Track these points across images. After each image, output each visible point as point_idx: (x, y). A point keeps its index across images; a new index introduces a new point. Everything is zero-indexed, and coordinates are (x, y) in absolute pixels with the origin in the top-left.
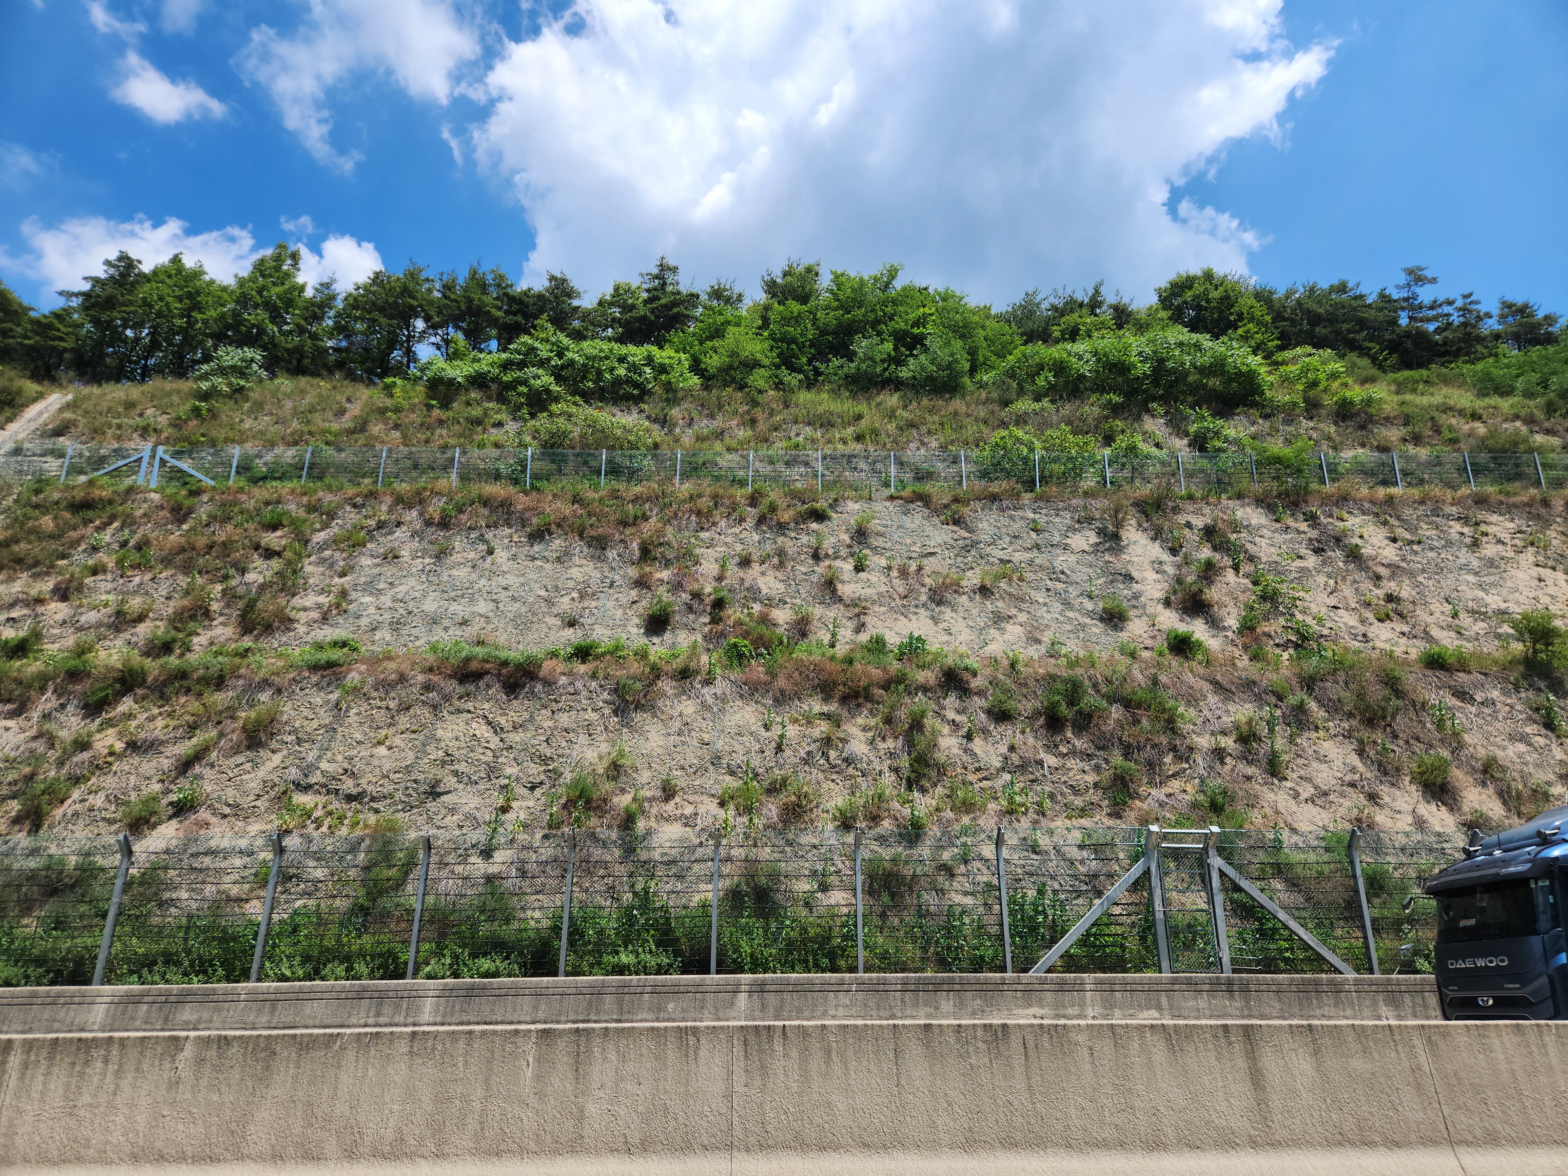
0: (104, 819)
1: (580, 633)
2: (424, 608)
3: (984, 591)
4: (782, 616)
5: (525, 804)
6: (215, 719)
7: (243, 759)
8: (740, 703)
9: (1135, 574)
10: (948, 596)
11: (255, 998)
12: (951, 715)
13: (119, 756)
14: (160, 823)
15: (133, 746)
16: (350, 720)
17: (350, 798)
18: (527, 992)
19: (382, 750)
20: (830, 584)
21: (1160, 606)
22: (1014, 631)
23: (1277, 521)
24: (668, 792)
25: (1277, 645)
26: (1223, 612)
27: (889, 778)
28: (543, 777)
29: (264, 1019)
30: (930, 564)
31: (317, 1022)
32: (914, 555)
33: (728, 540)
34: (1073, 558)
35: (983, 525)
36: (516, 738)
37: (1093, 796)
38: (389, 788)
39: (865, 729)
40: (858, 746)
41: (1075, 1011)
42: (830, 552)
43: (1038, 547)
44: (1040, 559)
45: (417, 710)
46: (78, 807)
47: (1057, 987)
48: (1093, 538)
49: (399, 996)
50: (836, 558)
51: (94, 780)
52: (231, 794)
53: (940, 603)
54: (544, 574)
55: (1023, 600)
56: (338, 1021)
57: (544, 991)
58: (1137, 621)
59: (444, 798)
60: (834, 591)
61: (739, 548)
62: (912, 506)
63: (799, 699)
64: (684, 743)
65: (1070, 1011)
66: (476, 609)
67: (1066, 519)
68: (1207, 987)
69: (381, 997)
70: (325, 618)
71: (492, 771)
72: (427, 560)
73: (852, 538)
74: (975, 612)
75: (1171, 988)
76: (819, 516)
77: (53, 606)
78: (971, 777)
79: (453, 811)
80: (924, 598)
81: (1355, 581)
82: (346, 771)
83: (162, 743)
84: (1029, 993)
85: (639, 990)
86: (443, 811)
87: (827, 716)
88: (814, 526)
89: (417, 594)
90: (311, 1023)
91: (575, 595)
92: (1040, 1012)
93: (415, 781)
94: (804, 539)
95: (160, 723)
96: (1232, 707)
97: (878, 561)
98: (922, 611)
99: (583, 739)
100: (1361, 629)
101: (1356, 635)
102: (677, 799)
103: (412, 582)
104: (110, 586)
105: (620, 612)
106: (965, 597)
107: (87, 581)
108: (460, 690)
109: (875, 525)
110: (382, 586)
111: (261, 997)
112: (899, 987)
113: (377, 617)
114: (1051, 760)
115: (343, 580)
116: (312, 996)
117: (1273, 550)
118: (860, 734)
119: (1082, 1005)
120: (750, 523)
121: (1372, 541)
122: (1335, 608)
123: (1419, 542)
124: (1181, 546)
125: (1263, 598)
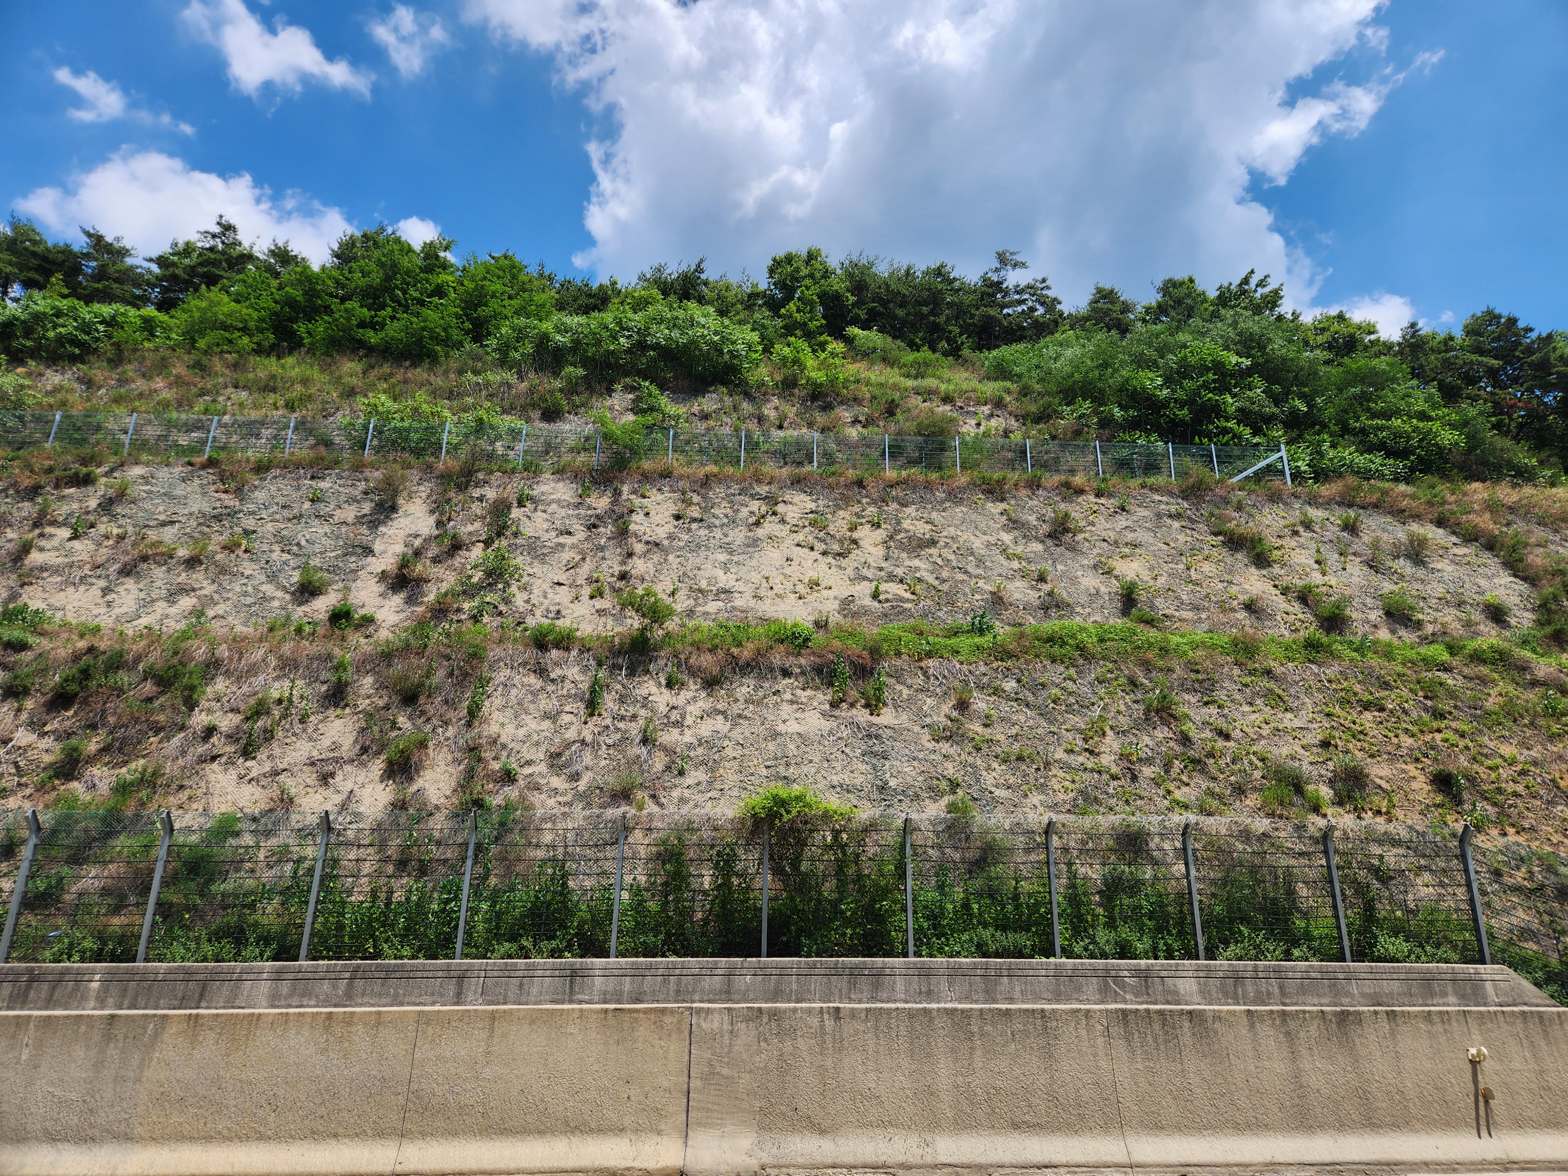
3: (193, 562)
9: (378, 547)
10: (145, 567)
22: (184, 604)
23: (578, 496)
26: (433, 588)
30: (160, 533)
34: (324, 530)
35: (259, 494)
43: (300, 518)
44: (290, 530)
48: (367, 510)
55: (227, 572)
58: (331, 595)
60: (20, 559)
62: (199, 472)
67: (356, 490)
73: (99, 504)
74: (160, 583)
76: (86, 481)
80: (114, 568)
81: (603, 558)
88: (70, 491)
97: (104, 529)
98: (99, 582)
100: (563, 606)
101: (550, 612)
106: (163, 568)
109: (139, 492)
114: (22, 739)
121: (655, 518)
122: (560, 584)
123: (701, 520)
124: (449, 519)
125: (489, 574)
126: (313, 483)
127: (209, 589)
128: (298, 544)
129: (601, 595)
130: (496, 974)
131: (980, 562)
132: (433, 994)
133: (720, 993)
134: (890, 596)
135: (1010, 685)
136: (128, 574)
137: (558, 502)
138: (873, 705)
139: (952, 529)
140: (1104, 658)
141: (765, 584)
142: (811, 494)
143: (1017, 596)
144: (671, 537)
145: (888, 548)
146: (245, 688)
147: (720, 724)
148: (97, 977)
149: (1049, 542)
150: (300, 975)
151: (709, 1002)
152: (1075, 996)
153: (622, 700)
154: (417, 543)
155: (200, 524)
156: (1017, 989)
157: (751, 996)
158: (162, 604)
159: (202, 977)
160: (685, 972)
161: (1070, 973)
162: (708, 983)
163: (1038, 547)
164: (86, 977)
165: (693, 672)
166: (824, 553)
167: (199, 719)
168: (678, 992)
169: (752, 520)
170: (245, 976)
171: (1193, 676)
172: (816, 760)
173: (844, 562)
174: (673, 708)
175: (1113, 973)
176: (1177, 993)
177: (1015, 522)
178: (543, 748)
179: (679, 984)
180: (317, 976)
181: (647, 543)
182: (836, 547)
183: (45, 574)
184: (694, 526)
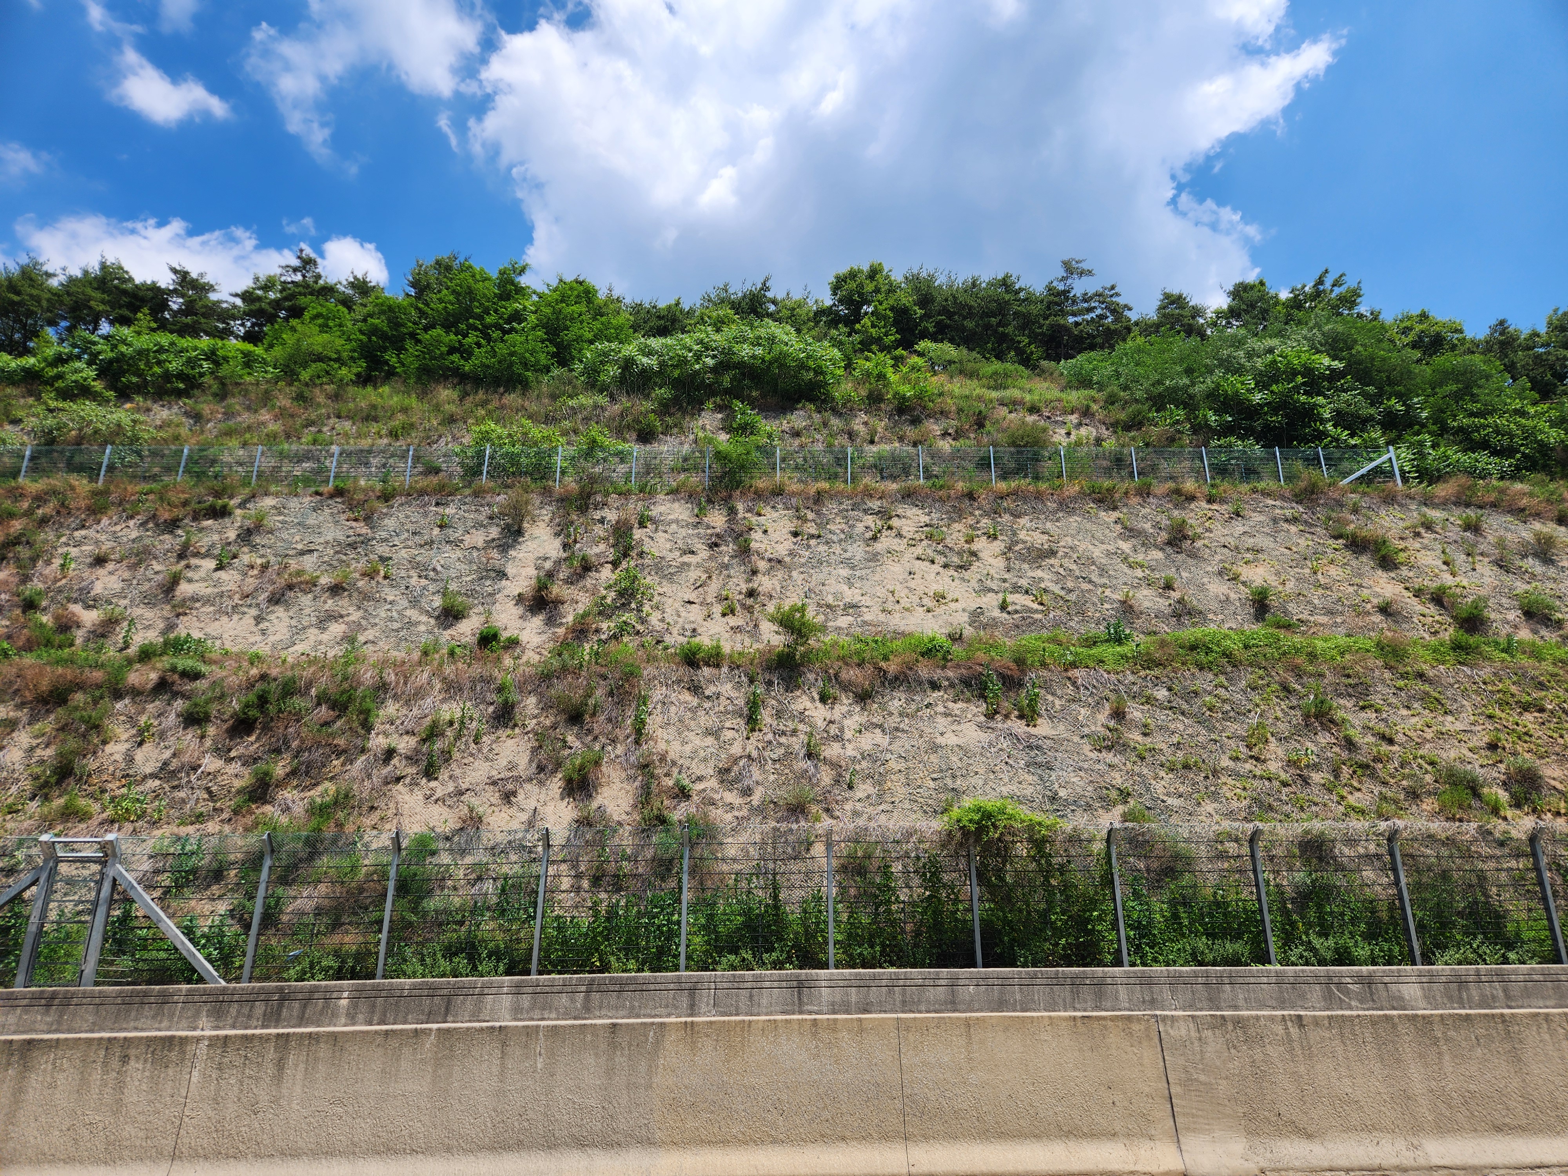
3: (336, 589)
4: (94, 617)
9: (511, 571)
10: (292, 595)
20: (173, 584)
21: (512, 603)
22: (335, 630)
23: (695, 515)
26: (570, 609)
30: (300, 562)
32: (290, 553)
33: (102, 538)
34: (456, 555)
39: (36, 736)
40: (13, 754)
42: (203, 550)
43: (431, 543)
48: (494, 535)
50: (203, 556)
55: (370, 598)
58: (473, 618)
60: (171, 591)
61: (106, 546)
62: (328, 502)
67: (481, 516)
73: (238, 536)
74: (309, 611)
76: (221, 513)
78: (113, 785)
80: (263, 597)
88: (207, 523)
96: (447, 706)
97: (246, 559)
98: (251, 611)
100: (697, 624)
101: (686, 630)
106: (310, 596)
118: (26, 741)
120: (138, 520)
121: (774, 536)
122: (690, 602)
123: (819, 536)
124: (575, 541)
125: (621, 594)
126: (440, 510)
127: (355, 616)
128: (434, 570)
129: (733, 612)
130: (725, 985)
131: (1103, 571)
132: (667, 1006)
133: (946, 1002)
134: (1018, 608)
135: (1162, 694)
136: (277, 602)
137: (677, 521)
138: (1029, 715)
139: (1069, 539)
140: (1251, 665)
141: (891, 599)
142: (923, 508)
143: (1147, 604)
144: (791, 553)
145: (1008, 559)
146: (415, 711)
147: (878, 737)
148: (346, 994)
149: (1169, 550)
150: (538, 989)
151: (936, 1012)
152: (1299, 1003)
153: (779, 715)
154: (548, 565)
155: (337, 552)
156: (1241, 996)
157: (976, 1006)
158: (314, 631)
159: (445, 992)
160: (908, 982)
161: (1292, 980)
162: (931, 993)
163: (1159, 555)
164: (335, 995)
165: (845, 687)
166: (946, 566)
167: (377, 742)
168: (904, 1002)
169: (869, 535)
170: (486, 991)
171: (1343, 680)
172: (981, 771)
173: (966, 575)
174: (831, 722)
175: (1336, 980)
176: (1402, 998)
177: (1131, 530)
178: (712, 764)
179: (904, 994)
180: (555, 989)
181: (770, 560)
182: (956, 560)
183: (198, 605)
184: (813, 542)
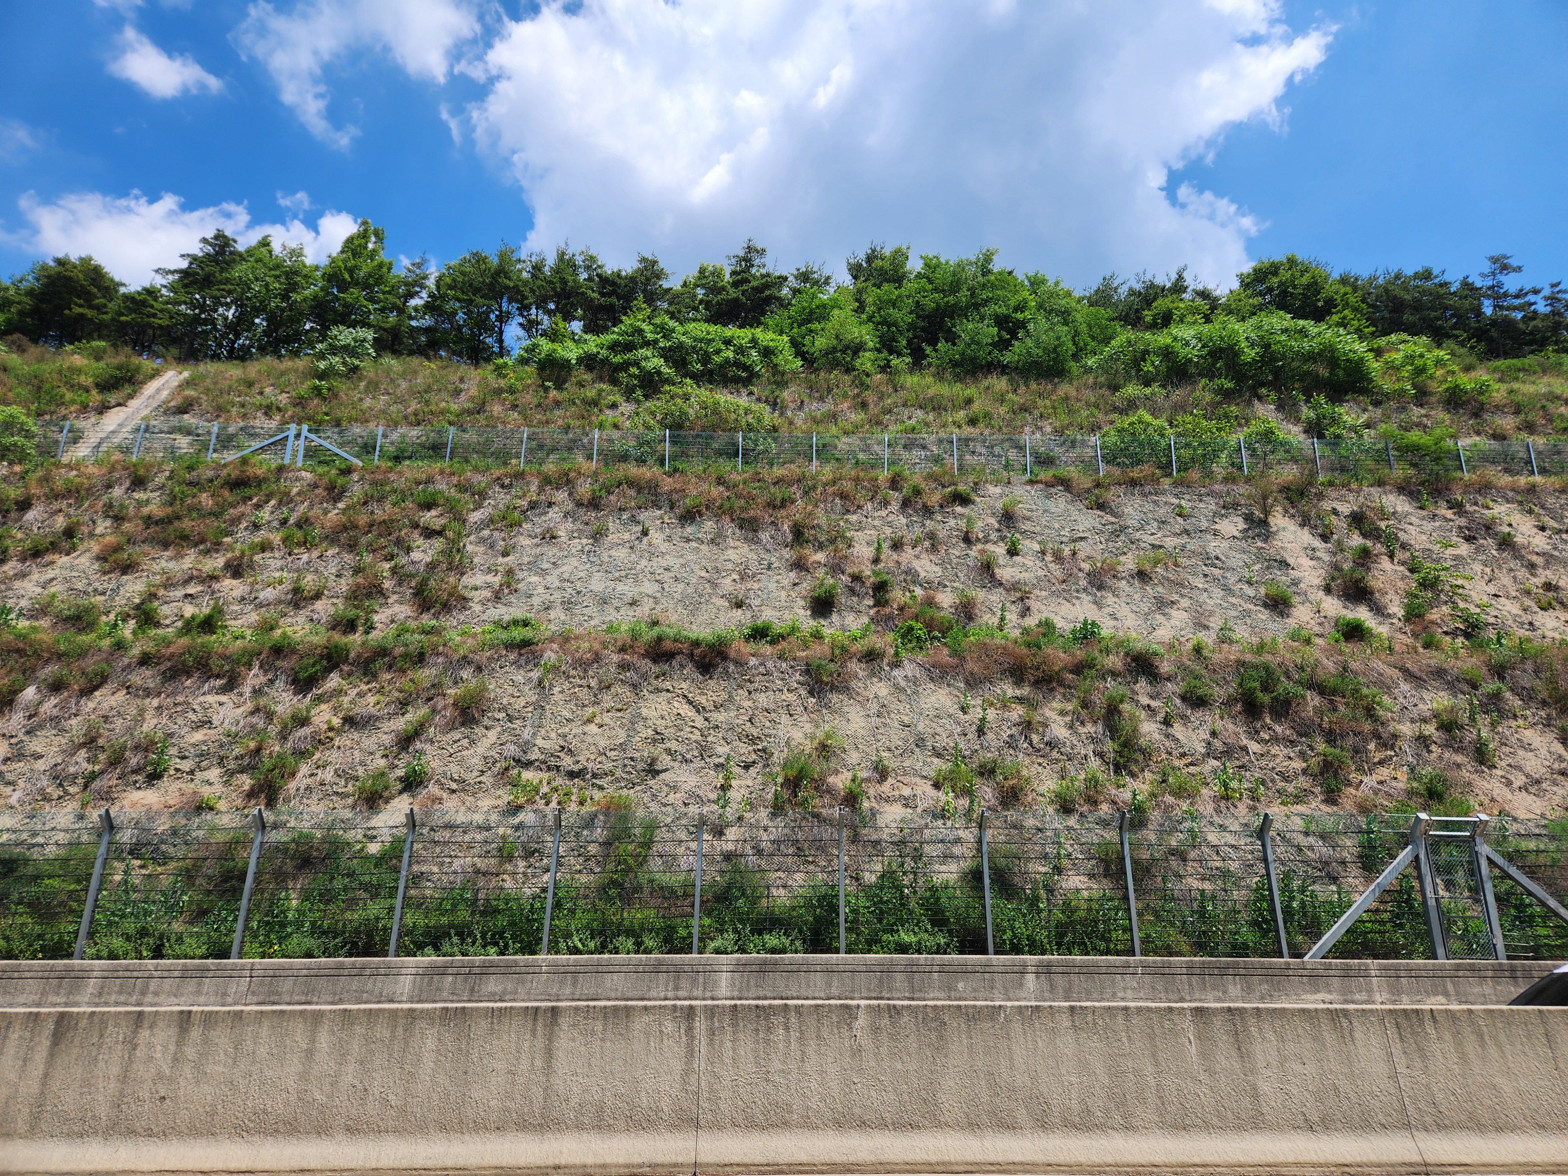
0: (337, 793)
1: (749, 614)
2: (592, 587)
3: (1142, 576)
4: (946, 599)
5: (743, 783)
6: (425, 695)
7: (459, 736)
8: (932, 686)
9: (1291, 561)
10: (1109, 581)
11: (556, 970)
12: (1145, 700)
13: (339, 732)
14: (392, 797)
15: (350, 721)
16: (555, 698)
17: (572, 775)
18: (818, 968)
19: (592, 728)
20: (987, 568)
21: (1321, 594)
22: (1179, 617)
23: (1422, 508)
24: (882, 774)
25: (1446, 633)
26: (1386, 600)
27: (1094, 763)
28: (754, 756)
29: (568, 991)
30: (1084, 549)
31: (619, 995)
32: (1064, 539)
33: (876, 523)
34: (1225, 544)
35: (1128, 510)
36: (720, 717)
37: (1304, 782)
38: (608, 766)
39: (1062, 713)
40: (1059, 730)
41: (1363, 996)
42: (981, 535)
43: (1186, 532)
44: (1193, 545)
45: (617, 689)
46: (309, 781)
47: (1342, 973)
48: (1242, 525)
49: (695, 971)
50: (987, 542)
51: (317, 755)
52: (454, 770)
53: (1100, 588)
54: (701, 555)
55: (1182, 585)
56: (639, 994)
57: (835, 968)
58: (1300, 606)
59: (663, 776)
60: (993, 576)
61: (888, 531)
62: (1053, 490)
63: (991, 683)
64: (885, 725)
65: (1357, 997)
66: (641, 589)
67: (1211, 505)
68: (1490, 973)
69: (677, 971)
70: (497, 597)
71: (704, 751)
72: (584, 541)
73: (999, 522)
74: (1137, 597)
75: (1455, 974)
76: (963, 500)
77: (228, 582)
78: (1177, 763)
79: (674, 788)
80: (1083, 583)
81: (1511, 570)
82: (563, 748)
83: (378, 719)
84: (1315, 979)
85: (928, 969)
86: (665, 789)
87: (1020, 700)
88: (959, 509)
89: (582, 574)
90: (613, 995)
91: (735, 576)
92: (1328, 997)
93: (632, 759)
94: (952, 522)
95: (371, 699)
96: (1426, 696)
97: (1030, 546)
98: (1083, 596)
99: (785, 719)
100: (1526, 618)
101: (1522, 624)
102: (890, 781)
103: (574, 562)
104: (279, 563)
105: (783, 594)
106: (1124, 582)
107: (257, 558)
108: (656, 669)
109: (1020, 510)
110: (545, 566)
111: (562, 969)
112: (1184, 971)
113: (548, 596)
114: (1254, 747)
115: (506, 559)
116: (611, 968)
117: (1424, 537)
118: (1059, 718)
119: (1370, 991)
120: (895, 506)
121: (1521, 530)
122: (1496, 596)
129: (1549, 606)
137: (1411, 514)
144: (1554, 548)
154: (1322, 556)
158: (1160, 617)
167: (1398, 729)
181: (1539, 554)
183: (1029, 589)
